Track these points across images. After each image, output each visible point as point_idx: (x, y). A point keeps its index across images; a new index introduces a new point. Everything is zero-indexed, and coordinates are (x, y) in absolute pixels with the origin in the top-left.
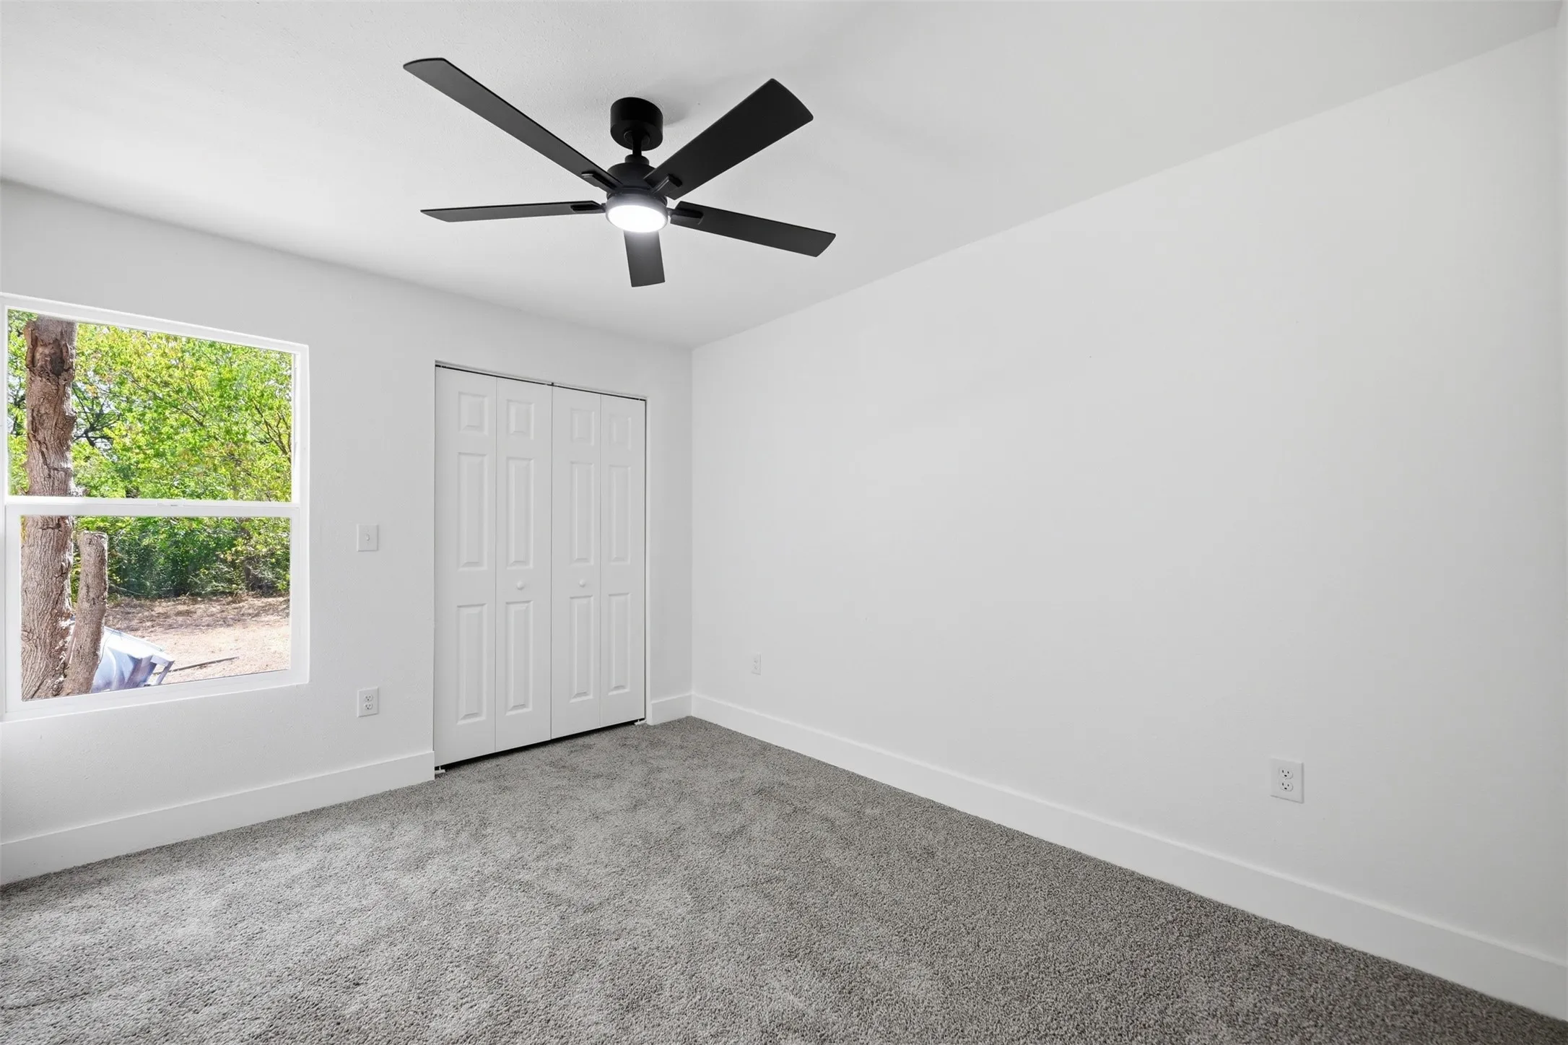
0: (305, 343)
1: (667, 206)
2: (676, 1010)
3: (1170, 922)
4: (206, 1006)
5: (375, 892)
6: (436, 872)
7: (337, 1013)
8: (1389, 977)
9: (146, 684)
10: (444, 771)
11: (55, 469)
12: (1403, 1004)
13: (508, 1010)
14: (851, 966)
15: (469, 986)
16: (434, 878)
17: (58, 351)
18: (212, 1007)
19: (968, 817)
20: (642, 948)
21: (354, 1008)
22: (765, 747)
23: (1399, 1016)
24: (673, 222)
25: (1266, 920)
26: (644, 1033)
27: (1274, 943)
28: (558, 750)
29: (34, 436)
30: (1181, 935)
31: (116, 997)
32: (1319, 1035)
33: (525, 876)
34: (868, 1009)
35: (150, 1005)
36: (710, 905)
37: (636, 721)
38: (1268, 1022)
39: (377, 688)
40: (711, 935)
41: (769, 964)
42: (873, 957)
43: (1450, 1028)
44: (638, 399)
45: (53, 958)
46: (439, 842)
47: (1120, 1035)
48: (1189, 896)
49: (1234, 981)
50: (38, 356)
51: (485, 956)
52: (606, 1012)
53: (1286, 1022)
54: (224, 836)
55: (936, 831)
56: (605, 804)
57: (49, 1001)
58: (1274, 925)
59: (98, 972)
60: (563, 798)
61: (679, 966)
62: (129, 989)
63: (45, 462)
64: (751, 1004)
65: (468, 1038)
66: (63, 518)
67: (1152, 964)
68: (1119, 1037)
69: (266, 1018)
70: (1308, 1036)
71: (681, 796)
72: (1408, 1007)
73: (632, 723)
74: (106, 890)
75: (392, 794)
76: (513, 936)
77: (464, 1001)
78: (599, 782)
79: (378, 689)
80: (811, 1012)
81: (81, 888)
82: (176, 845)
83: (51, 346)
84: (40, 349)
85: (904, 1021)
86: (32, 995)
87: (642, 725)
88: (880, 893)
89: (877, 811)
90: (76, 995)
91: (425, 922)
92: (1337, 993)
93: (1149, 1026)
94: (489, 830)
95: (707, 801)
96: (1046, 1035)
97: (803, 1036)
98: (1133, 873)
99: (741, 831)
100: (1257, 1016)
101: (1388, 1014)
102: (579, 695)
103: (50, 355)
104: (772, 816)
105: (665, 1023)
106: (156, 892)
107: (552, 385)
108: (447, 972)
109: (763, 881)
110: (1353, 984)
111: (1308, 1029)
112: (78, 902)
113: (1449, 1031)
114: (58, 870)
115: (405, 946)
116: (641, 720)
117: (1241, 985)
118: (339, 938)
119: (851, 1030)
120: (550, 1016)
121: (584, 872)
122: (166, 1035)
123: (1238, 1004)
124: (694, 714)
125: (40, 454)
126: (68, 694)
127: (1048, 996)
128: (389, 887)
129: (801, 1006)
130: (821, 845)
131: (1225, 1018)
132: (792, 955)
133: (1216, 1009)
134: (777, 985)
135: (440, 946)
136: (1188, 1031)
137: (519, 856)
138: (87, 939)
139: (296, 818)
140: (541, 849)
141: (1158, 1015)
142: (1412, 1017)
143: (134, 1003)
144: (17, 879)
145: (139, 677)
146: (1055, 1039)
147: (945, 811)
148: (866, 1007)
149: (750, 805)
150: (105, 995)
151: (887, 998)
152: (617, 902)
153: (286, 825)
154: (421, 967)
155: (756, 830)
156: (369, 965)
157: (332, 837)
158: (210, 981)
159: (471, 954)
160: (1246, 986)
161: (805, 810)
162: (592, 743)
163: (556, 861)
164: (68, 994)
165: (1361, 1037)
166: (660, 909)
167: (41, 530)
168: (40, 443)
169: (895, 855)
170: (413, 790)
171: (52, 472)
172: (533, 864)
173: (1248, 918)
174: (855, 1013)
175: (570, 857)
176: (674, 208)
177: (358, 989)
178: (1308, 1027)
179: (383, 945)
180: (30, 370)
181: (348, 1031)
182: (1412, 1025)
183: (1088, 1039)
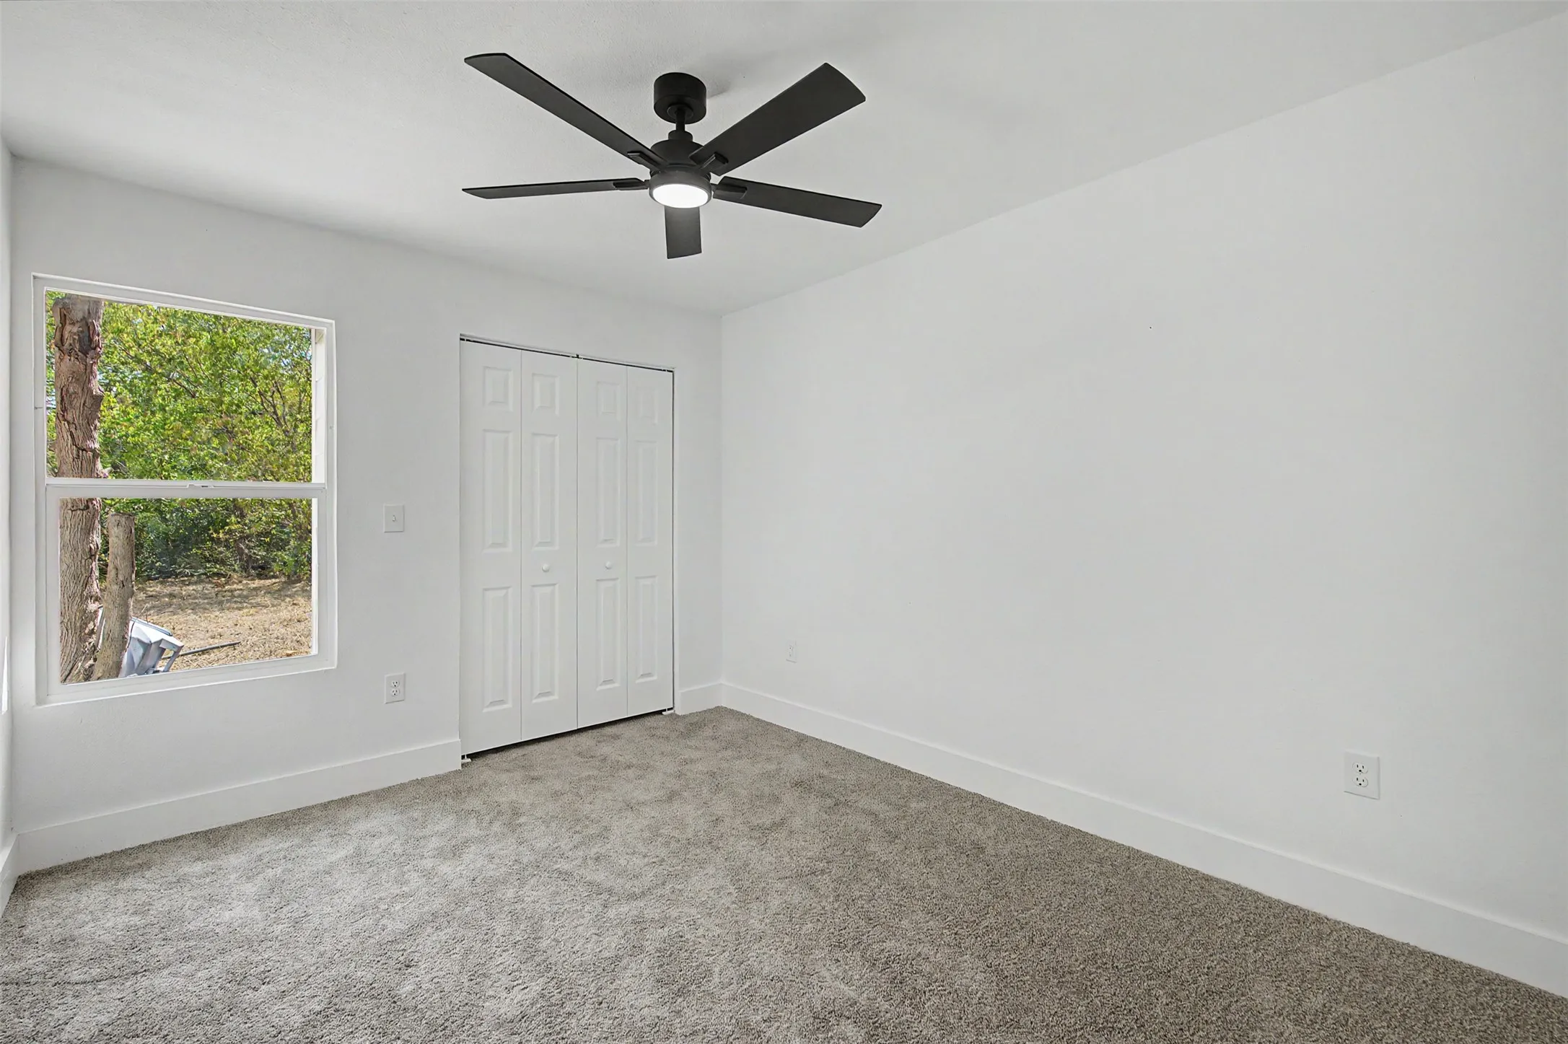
0: (333, 319)
1: (711, 182)
2: (727, 995)
3: (1236, 921)
4: (263, 984)
5: (415, 880)
6: (473, 859)
7: (392, 993)
8: (1469, 981)
9: (155, 669)
10: (469, 760)
11: (83, 450)
12: (1484, 1009)
13: (560, 993)
14: (901, 957)
15: (519, 970)
16: (472, 866)
17: (86, 330)
18: (270, 986)
19: (1019, 812)
20: (688, 936)
21: (409, 988)
22: (802, 739)
23: (1479, 1020)
24: (716, 197)
25: (1339, 923)
26: (696, 1017)
27: (1346, 945)
28: (584, 739)
29: (63, 416)
30: (1247, 935)
31: (175, 975)
32: (1392, 1036)
33: (564, 865)
34: (920, 998)
35: (209, 983)
36: (754, 896)
37: (665, 710)
38: (1336, 1021)
39: (403, 673)
40: (757, 925)
41: (818, 954)
42: (925, 949)
43: (1533, 1033)
44: (664, 370)
45: (107, 938)
46: (472, 830)
47: (1181, 1029)
48: (1257, 896)
49: (1303, 982)
50: (66, 335)
51: (530, 941)
52: (657, 996)
53: (1357, 1023)
54: (257, 822)
55: (986, 826)
56: (640, 795)
57: (113, 977)
58: (1348, 928)
59: (153, 951)
60: (595, 789)
61: (727, 954)
62: (187, 968)
63: (74, 443)
64: (802, 991)
65: (523, 1018)
66: (91, 500)
67: (1215, 963)
68: (1180, 1032)
69: (323, 996)
70: (1379, 1036)
71: (718, 788)
72: (1489, 1011)
73: (660, 712)
74: (148, 874)
75: (419, 782)
76: (557, 923)
77: (515, 983)
78: (630, 772)
79: (405, 675)
80: (863, 1000)
81: (124, 873)
82: (212, 831)
83: (78, 325)
84: (68, 328)
85: (958, 1011)
86: (95, 972)
87: (671, 714)
88: (929, 887)
89: (923, 805)
90: (136, 973)
91: (468, 909)
92: (1413, 995)
93: (1212, 1022)
94: (522, 820)
95: (744, 793)
96: (1104, 1028)
97: (855, 1022)
98: (1197, 872)
99: (782, 822)
100: (1325, 1016)
101: (1467, 1018)
102: (605, 682)
103: (78, 333)
104: (813, 809)
105: (717, 1008)
106: (199, 877)
107: (578, 357)
108: (495, 956)
109: (807, 873)
110: (1430, 987)
111: (1379, 1030)
112: (125, 885)
113: (1532, 1037)
114: (99, 854)
115: (450, 930)
116: (669, 709)
117: (1310, 986)
118: (384, 921)
119: (904, 1018)
120: (601, 999)
121: (623, 862)
122: (229, 1011)
123: (1306, 1005)
124: (724, 703)
125: (69, 434)
126: (99, 679)
127: (1106, 990)
128: (428, 875)
129: (852, 994)
130: (865, 839)
131: (1292, 1017)
132: (840, 945)
133: (1284, 1008)
134: (827, 974)
135: (485, 932)
136: (1253, 1029)
137: (556, 845)
138: (136, 920)
139: (325, 806)
140: (577, 838)
141: (1221, 1012)
142: (1492, 1022)
143: (195, 980)
144: (61, 863)
145: (149, 663)
146: (1113, 1033)
147: (996, 806)
148: (918, 997)
149: (789, 799)
150: (165, 972)
151: (939, 989)
152: (659, 892)
153: (316, 813)
154: (468, 952)
155: (797, 822)
156: (418, 948)
157: (363, 826)
158: (265, 961)
159: (517, 939)
160: (1315, 987)
161: (846, 803)
162: (619, 733)
163: (594, 850)
164: (128, 971)
165: (1437, 1039)
166: (703, 899)
167: (70, 512)
168: (68, 423)
169: (942, 850)
170: (440, 779)
171: (81, 451)
172: (570, 853)
173: (1319, 919)
174: (907, 1002)
175: (609, 846)
176: (717, 183)
177: (409, 970)
178: (1380, 1028)
179: (429, 930)
180: (59, 349)
181: (405, 1009)
182: (1492, 1028)
183: (1147, 1033)
